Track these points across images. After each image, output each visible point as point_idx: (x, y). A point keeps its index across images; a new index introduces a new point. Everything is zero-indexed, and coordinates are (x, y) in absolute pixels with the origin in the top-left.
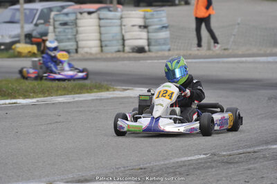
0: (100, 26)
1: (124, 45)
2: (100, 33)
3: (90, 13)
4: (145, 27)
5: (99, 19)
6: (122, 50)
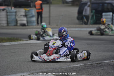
0: (7, 15)
1: (17, 23)
2: (7, 18)
4: (26, 16)
5: (7, 12)
6: (16, 25)
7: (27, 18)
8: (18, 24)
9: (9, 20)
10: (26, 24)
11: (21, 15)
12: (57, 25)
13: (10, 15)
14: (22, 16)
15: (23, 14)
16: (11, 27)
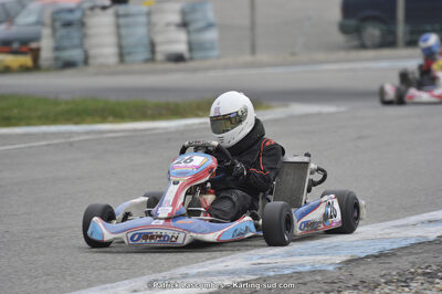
0: (118, 26)
1: (153, 51)
2: (119, 36)
3: (104, 8)
4: (184, 25)
5: (118, 16)
6: (152, 59)
7: (189, 33)
8: (159, 57)
9: (124, 42)
10: (187, 55)
11: (168, 24)
12: (293, 54)
13: (127, 26)
14: (173, 28)
15: (176, 18)
16: (137, 67)
